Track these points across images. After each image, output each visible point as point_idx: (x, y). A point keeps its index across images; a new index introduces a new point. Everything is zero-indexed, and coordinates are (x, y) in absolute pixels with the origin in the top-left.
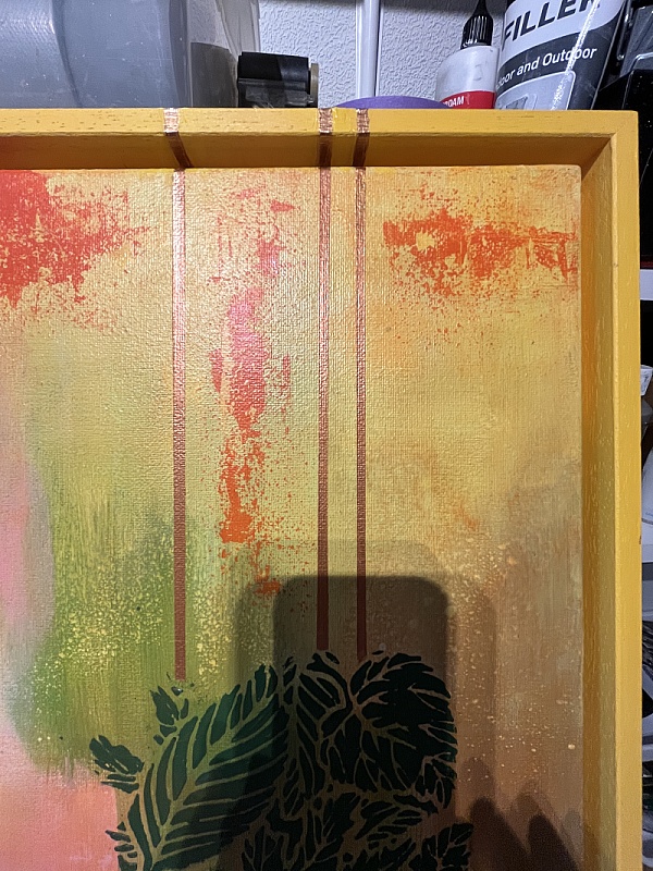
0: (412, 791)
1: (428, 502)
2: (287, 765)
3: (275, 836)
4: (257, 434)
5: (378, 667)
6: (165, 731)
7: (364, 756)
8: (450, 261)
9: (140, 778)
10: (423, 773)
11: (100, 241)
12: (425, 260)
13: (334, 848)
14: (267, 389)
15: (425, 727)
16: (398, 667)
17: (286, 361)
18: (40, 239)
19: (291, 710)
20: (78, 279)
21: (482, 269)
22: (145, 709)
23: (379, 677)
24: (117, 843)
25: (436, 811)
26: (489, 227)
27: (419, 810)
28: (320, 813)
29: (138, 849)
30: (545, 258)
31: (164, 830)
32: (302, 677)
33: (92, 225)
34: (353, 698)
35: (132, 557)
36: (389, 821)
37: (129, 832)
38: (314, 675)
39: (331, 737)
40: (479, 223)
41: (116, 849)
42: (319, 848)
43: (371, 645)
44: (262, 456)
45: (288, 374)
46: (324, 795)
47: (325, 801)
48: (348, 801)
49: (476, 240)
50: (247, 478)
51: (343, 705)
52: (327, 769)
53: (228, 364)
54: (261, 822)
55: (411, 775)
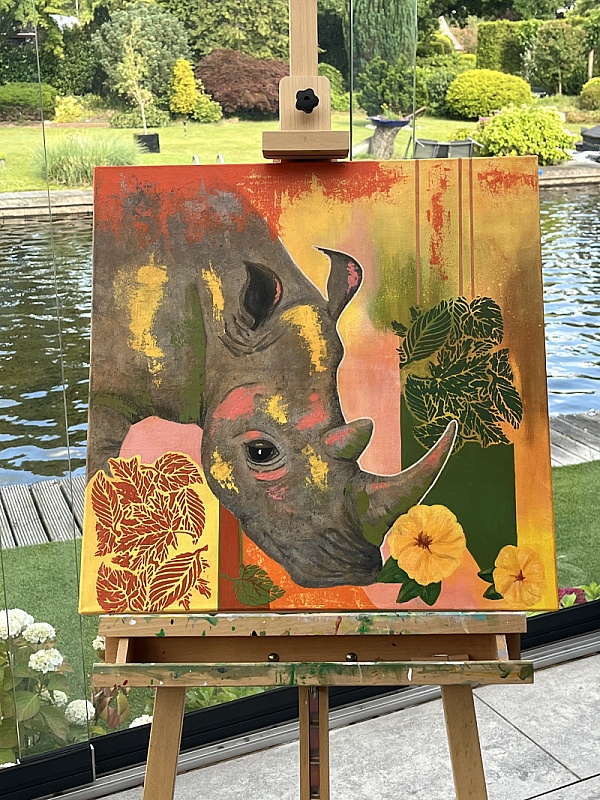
0: (490, 338)
1: (493, 253)
2: (451, 330)
3: (447, 351)
4: (441, 233)
5: (478, 301)
6: (414, 319)
7: (474, 328)
8: (498, 184)
9: (406, 333)
10: (493, 333)
11: (395, 180)
12: (490, 183)
13: (466, 355)
14: (444, 221)
15: (493, 319)
16: (485, 301)
17: (449, 213)
18: (377, 180)
19: (451, 313)
20: (388, 191)
21: (508, 186)
22: (407, 312)
23: (479, 304)
24: (399, 352)
25: (497, 344)
26: (509, 174)
27: (491, 344)
28: (461, 345)
29: (406, 354)
30: (527, 182)
31: (413, 349)
32: (455, 304)
33: (392, 176)
34: (471, 310)
35: (404, 268)
36: (483, 347)
37: (403, 349)
38: (458, 303)
39: (464, 322)
40: (507, 173)
41: (399, 354)
42: (461, 355)
43: (476, 295)
44: (442, 240)
45: (449, 216)
46: (462, 339)
47: (462, 341)
48: (469, 341)
49: (505, 177)
50: (438, 246)
51: (468, 312)
52: (463, 331)
53: (432, 214)
54: (443, 347)
55: (489, 334)
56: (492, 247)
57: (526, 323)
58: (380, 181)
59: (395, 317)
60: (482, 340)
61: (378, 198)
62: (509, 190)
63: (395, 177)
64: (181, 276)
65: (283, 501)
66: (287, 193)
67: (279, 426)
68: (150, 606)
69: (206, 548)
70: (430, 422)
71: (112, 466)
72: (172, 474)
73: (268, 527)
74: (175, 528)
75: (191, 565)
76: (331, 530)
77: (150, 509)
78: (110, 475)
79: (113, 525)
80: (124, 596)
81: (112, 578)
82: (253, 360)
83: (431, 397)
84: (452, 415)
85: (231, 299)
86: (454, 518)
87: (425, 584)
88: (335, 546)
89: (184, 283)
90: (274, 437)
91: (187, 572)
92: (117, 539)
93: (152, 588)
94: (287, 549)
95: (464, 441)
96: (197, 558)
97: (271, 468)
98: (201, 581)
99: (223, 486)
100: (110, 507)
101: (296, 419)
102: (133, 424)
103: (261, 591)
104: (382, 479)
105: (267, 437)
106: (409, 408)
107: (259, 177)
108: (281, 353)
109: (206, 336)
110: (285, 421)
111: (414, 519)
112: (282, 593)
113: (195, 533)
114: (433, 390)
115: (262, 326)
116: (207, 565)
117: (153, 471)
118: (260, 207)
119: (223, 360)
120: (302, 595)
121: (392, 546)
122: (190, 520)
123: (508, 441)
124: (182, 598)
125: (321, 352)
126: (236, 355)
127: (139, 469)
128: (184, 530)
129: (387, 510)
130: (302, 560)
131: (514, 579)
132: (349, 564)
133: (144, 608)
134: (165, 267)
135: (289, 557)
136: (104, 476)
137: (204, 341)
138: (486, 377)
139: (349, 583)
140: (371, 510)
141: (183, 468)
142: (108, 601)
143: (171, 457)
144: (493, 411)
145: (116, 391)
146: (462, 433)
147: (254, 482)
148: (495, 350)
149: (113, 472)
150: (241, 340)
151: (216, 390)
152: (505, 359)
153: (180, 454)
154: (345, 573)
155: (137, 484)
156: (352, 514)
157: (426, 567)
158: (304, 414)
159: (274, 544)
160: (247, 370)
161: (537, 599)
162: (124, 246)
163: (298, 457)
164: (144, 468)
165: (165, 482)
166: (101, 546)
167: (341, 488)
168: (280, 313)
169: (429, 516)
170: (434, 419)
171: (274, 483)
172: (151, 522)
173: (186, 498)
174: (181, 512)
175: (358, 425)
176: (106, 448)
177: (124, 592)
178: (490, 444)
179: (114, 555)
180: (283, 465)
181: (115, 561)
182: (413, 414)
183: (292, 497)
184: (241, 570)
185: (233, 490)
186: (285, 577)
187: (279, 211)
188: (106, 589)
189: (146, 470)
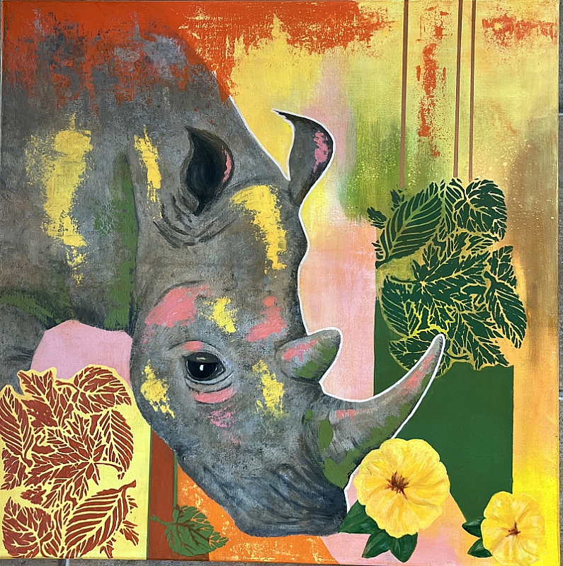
0: (489, 232)
1: (497, 123)
2: (441, 220)
3: (436, 248)
4: (433, 97)
5: (477, 185)
6: (395, 206)
7: (470, 218)
8: (507, 33)
9: (385, 224)
10: (493, 226)
11: (377, 26)
12: (498, 33)
13: (459, 253)
14: (437, 81)
15: (494, 208)
16: (485, 185)
17: (444, 70)
18: (355, 25)
19: (443, 200)
20: (369, 40)
21: (520, 37)
22: (387, 198)
23: (477, 189)
24: (376, 248)
25: (498, 240)
26: (523, 21)
27: (491, 240)
28: (453, 240)
29: (384, 251)
30: (544, 32)
31: (394, 243)
32: (447, 187)
33: (374, 20)
34: (467, 196)
35: (385, 141)
36: (480, 244)
37: (380, 244)
38: (452, 187)
39: (458, 211)
40: (519, 19)
41: (376, 250)
42: (452, 253)
43: (474, 176)
44: (434, 105)
45: (444, 75)
46: (454, 233)
47: (455, 236)
48: (464, 235)
49: (517, 25)
50: (429, 113)
51: (463, 199)
52: (456, 223)
53: (423, 71)
54: (430, 242)
55: (489, 226)
56: (496, 116)
57: (535, 214)
58: (358, 27)
59: (372, 203)
60: (480, 234)
61: (356, 49)
62: (520, 42)
63: (378, 22)
64: (108, 143)
65: (229, 429)
66: (241, 39)
67: (226, 336)
68: (65, 552)
69: (133, 484)
70: (410, 336)
71: (21, 381)
72: (95, 393)
73: (209, 461)
74: (97, 459)
75: (115, 504)
76: (286, 467)
78: (19, 390)
79: (23, 452)
80: (34, 539)
81: (21, 517)
82: (195, 253)
83: (413, 305)
84: (438, 328)
85: (170, 175)
86: (436, 456)
87: (398, 536)
88: (289, 485)
90: (219, 350)
91: (110, 513)
92: (28, 470)
93: (69, 531)
94: (231, 488)
95: (453, 361)
96: (123, 495)
97: (215, 388)
98: (128, 524)
99: (156, 409)
100: (20, 430)
101: (247, 327)
102: (48, 328)
103: (200, 540)
104: (350, 406)
105: (211, 349)
106: (385, 317)
107: (208, 18)
109: (138, 222)
110: (232, 330)
111: (388, 456)
112: (223, 542)
113: (121, 466)
114: (416, 296)
115: (208, 210)
116: (135, 505)
117: (71, 388)
118: (207, 57)
120: (247, 545)
121: (358, 488)
122: (115, 449)
123: (506, 363)
124: (105, 544)
125: (280, 245)
126: (175, 246)
127: (54, 385)
128: (108, 462)
129: (355, 444)
130: (250, 502)
131: (507, 533)
132: (307, 509)
133: (59, 554)
134: (89, 132)
135: (233, 498)
136: (13, 392)
137: (135, 228)
138: (482, 281)
139: (306, 532)
140: (334, 442)
141: (107, 385)
142: (16, 544)
143: (95, 371)
144: (490, 324)
145: (27, 287)
146: (450, 351)
147: (194, 406)
148: (495, 247)
149: (23, 387)
150: (181, 227)
151: (149, 289)
152: (507, 259)
153: (103, 368)
154: (301, 520)
155: (52, 403)
156: (312, 448)
157: (400, 515)
158: (256, 322)
159: (216, 481)
160: (188, 265)
161: (534, 558)
163: (248, 375)
164: (60, 383)
165: (85, 402)
166: (8, 478)
167: (299, 415)
168: (230, 194)
169: (406, 453)
170: (416, 333)
171: (218, 406)
172: (67, 450)
173: (110, 421)
174: (104, 439)
175: (323, 337)
176: (14, 358)
177: (35, 534)
178: (484, 365)
179: (23, 489)
180: (230, 385)
181: (25, 496)
182: (390, 325)
183: (240, 425)
184: (176, 513)
185: (168, 414)
186: (228, 523)
187: (231, 63)
188: (14, 530)
189: (63, 387)
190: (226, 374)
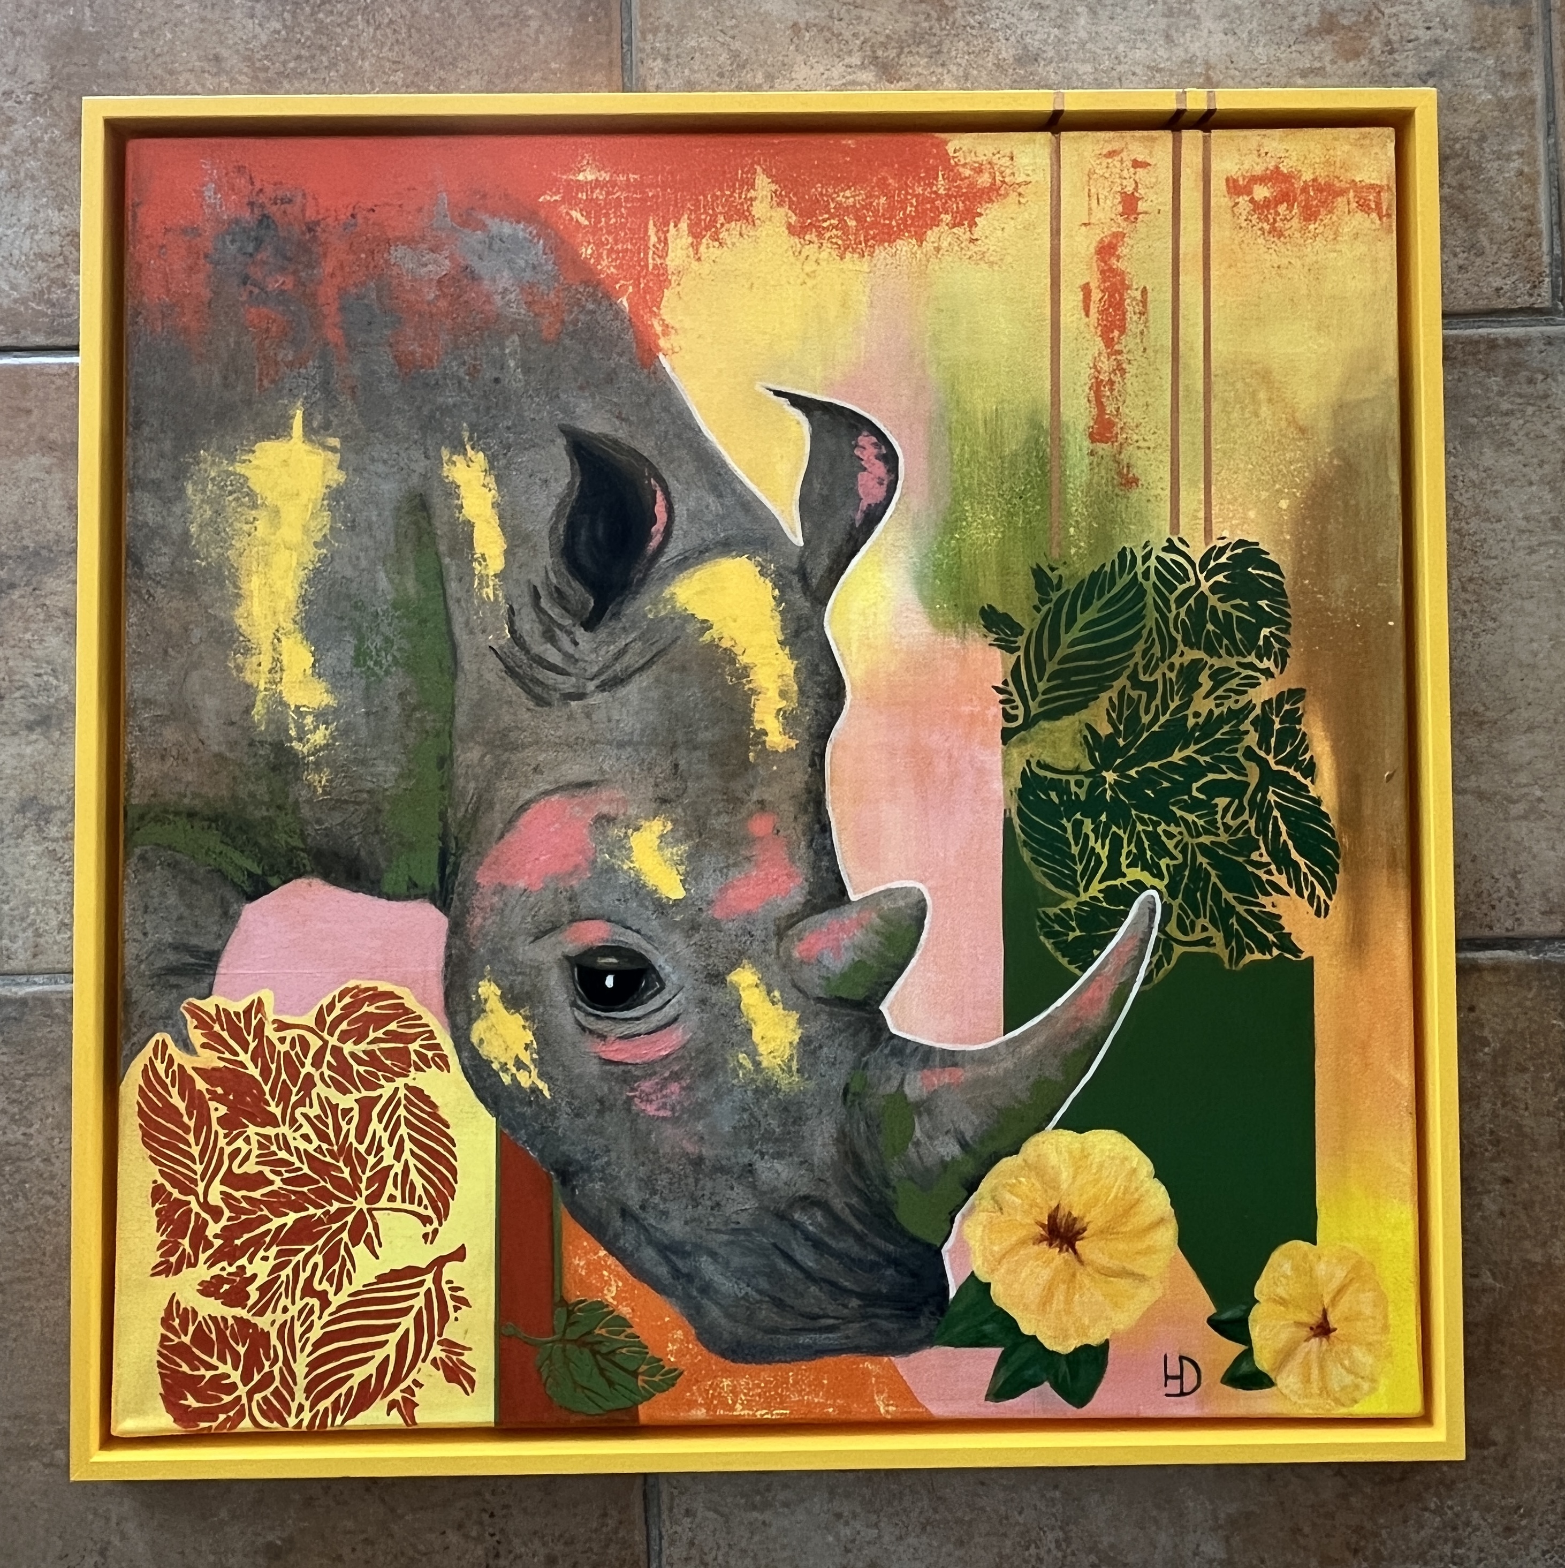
0: (1252, 658)
1: (1264, 411)
2: (1145, 633)
3: (1135, 694)
4: (1120, 352)
5: (1222, 551)
6: (1043, 602)
7: (1210, 627)
8: (1282, 208)
9: (1021, 641)
10: (1261, 643)
11: (993, 192)
12: (1260, 208)
13: (1185, 706)
14: (1128, 316)
15: (1263, 603)
16: (1239, 551)
17: (1144, 291)
18: (942, 191)
19: (1148, 585)
20: (972, 224)
21: (1309, 215)
22: (1024, 583)
23: (1223, 560)
24: (1001, 697)
25: (1272, 676)
26: (1314, 180)
27: (1258, 674)
28: (1173, 676)
29: (1018, 702)
30: (1364, 206)
31: (1041, 686)
32: (1158, 558)
33: (984, 180)
34: (1201, 577)
35: (1015, 455)
36: (1233, 684)
37: (1012, 688)
38: (1168, 557)
39: (1183, 611)
40: (1307, 176)
41: (1002, 702)
42: (1173, 706)
43: (1216, 533)
44: (1123, 371)
45: (1144, 302)
46: (1176, 660)
47: (1177, 666)
48: (1196, 665)
49: (1304, 190)
50: (1112, 390)
51: (1193, 582)
52: (1179, 637)
53: (1096, 295)
54: (1122, 681)
55: (1251, 644)
56: (1262, 395)
57: (1353, 615)
58: (949, 196)
59: (991, 595)
60: (1232, 662)
61: (945, 244)
62: (1312, 227)
63: (993, 184)
65: (675, 1121)
66: (684, 225)
67: (662, 907)
68: (306, 1416)
69: (459, 1254)
70: (1084, 897)
71: (191, 1023)
72: (363, 1046)
73: (633, 1195)
74: (373, 1198)
75: (419, 1302)
76: (807, 1202)
77: (303, 1145)
78: (186, 1045)
79: (200, 1189)
80: (234, 1387)
81: (201, 1338)
82: (588, 716)
83: (1088, 826)
84: (1146, 878)
85: (526, 538)
86: (1145, 1166)
87: (1066, 1347)
88: (817, 1245)
89: (390, 489)
90: (649, 939)
91: (407, 1322)
92: (213, 1229)
93: (312, 1366)
94: (685, 1255)
95: (1178, 950)
96: (437, 1280)
97: (642, 1027)
98: (450, 1345)
99: (506, 1079)
100: (191, 1138)
101: (710, 886)
102: (252, 898)
103: (616, 1374)
104: (950, 1059)
105: (631, 939)
106: (1026, 855)
107: (605, 176)
108: (669, 697)
109: (454, 647)
110: (678, 893)
111: (1038, 1169)
112: (671, 1378)
113: (430, 1212)
114: (1092, 806)
115: (616, 616)
116: (464, 1301)
117: (309, 1036)
118: (606, 267)
119: (507, 719)
120: (726, 1382)
121: (975, 1244)
122: (414, 1175)
123: (1296, 951)
124: (397, 1395)
125: (783, 694)
126: (541, 701)
127: (269, 1031)
128: (398, 1204)
129: (964, 1145)
130: (726, 1285)
131: (1305, 1332)
132: (859, 1296)
133: (292, 1421)
134: (335, 442)
135: (689, 1278)
136: (172, 1049)
137: (447, 662)
138: (1240, 770)
139: (856, 1349)
140: (917, 1144)
141: (393, 1026)
142: (191, 1402)
143: (361, 997)
144: (1259, 865)
145: (198, 804)
146: (1172, 928)
147: (594, 1068)
148: (1265, 691)
149: (197, 1037)
150: (554, 656)
151: (483, 804)
152: (1293, 718)
153: (383, 987)
154: (847, 1320)
155: (265, 1072)
156: (867, 1157)
157: (1068, 1301)
158: (733, 873)
159: (651, 1242)
160: (573, 745)
161: (1366, 1386)
162: (217, 379)
163: (716, 995)
164: (282, 1026)
165: (342, 1067)
166: (169, 1247)
167: (837, 1081)
168: (666, 579)
169: (1080, 1161)
170: (1096, 888)
171: (650, 1068)
172: (304, 1180)
173: (402, 1111)
174: (389, 1153)
175: (886, 905)
176: (172, 970)
177: (236, 1377)
178: (1248, 958)
179: (203, 1272)
180: (675, 1020)
181: (209, 1289)
182: (1038, 875)
183: (699, 1111)
184: (561, 1313)
185: (535, 1090)
186: (679, 1334)
187: (661, 279)
188: (185, 1368)
189: (290, 1034)
190: (665, 995)
